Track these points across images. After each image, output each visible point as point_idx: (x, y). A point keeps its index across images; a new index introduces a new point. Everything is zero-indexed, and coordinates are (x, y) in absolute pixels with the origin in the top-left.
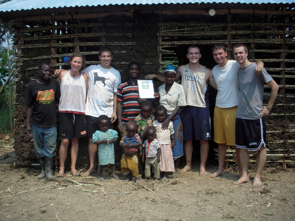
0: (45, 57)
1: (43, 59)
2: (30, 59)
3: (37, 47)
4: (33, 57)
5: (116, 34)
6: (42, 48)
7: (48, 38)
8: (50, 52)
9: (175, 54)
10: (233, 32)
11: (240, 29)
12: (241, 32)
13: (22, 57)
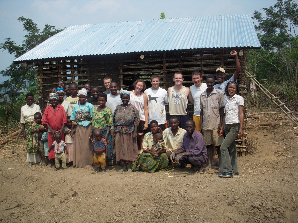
0: (55, 83)
1: (54, 85)
2: (46, 85)
3: (50, 77)
4: (48, 83)
5: (95, 69)
6: (54, 78)
7: (56, 72)
8: (58, 80)
9: (132, 79)
10: (167, 64)
11: (171, 62)
12: (171, 64)
13: (42, 83)
